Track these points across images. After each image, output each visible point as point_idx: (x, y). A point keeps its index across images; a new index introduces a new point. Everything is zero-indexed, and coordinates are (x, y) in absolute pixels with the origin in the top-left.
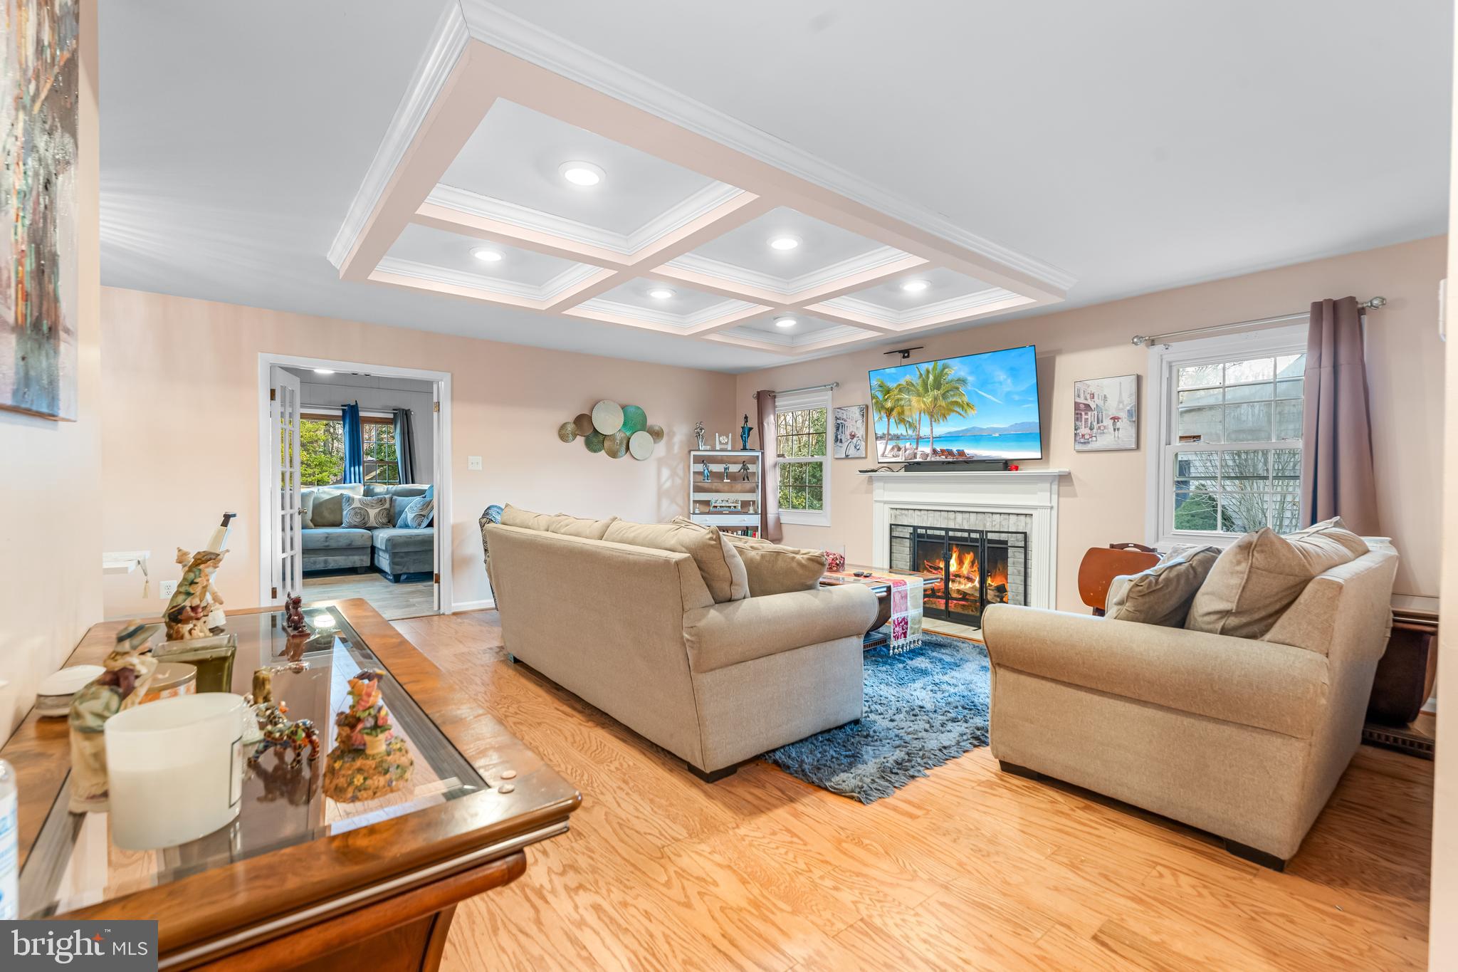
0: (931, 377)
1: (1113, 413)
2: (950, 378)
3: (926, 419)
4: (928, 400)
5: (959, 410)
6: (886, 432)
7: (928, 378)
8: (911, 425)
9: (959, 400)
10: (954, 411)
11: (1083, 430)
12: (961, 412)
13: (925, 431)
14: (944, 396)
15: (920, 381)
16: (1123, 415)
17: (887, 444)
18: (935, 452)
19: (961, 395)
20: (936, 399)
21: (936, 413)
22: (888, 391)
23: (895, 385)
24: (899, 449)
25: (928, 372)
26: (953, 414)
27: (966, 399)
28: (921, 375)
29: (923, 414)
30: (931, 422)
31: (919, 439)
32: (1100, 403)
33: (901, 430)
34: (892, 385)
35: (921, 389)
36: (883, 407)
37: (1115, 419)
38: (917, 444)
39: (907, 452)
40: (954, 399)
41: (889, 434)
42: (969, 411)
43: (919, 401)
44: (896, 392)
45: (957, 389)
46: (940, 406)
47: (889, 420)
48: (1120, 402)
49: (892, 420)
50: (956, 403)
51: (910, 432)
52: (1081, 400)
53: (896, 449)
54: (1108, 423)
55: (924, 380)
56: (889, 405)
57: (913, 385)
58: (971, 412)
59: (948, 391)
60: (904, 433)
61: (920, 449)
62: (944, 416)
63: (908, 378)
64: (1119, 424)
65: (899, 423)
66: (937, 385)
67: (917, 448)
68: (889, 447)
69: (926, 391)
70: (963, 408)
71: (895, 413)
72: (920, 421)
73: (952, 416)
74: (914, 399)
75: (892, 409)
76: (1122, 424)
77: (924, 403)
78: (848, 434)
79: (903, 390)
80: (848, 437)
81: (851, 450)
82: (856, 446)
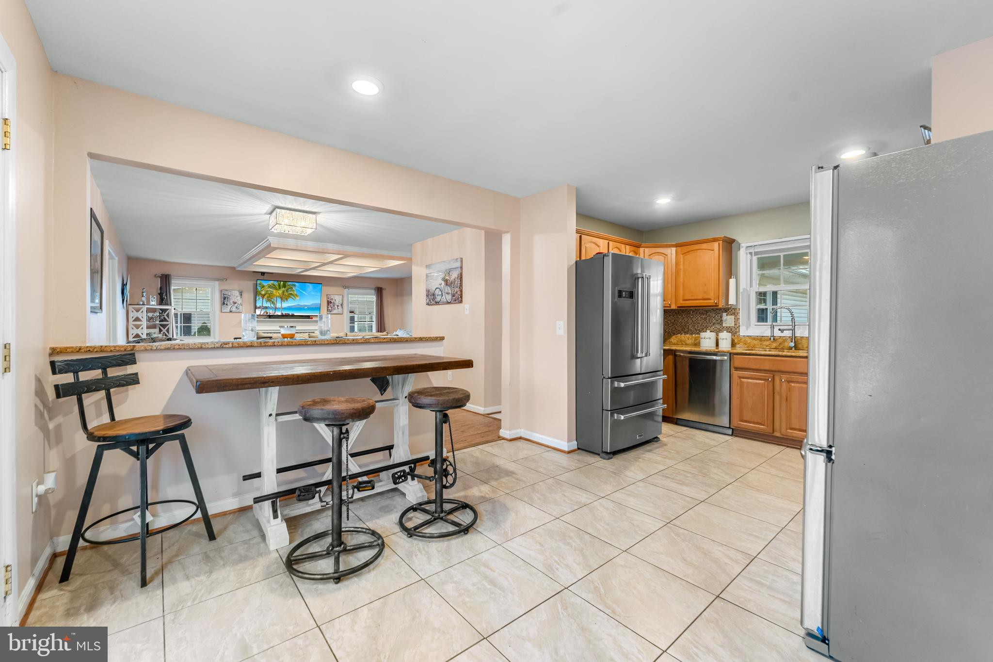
1: (338, 304)
3: (279, 300)
4: (280, 292)
5: (293, 297)
6: (261, 305)
8: (273, 302)
10: (291, 297)
11: (330, 308)
13: (278, 305)
14: (287, 291)
15: (277, 285)
16: (340, 305)
19: (294, 291)
20: (284, 292)
21: (283, 298)
22: (264, 287)
26: (290, 299)
27: (295, 293)
29: (278, 298)
30: (281, 301)
31: (276, 308)
32: (334, 301)
33: (268, 305)
34: (266, 285)
36: (260, 293)
37: (338, 306)
40: (291, 292)
41: (262, 306)
42: (296, 297)
43: (276, 292)
44: (267, 287)
45: (292, 288)
46: (285, 295)
48: (339, 301)
49: (264, 300)
50: (292, 294)
51: (272, 306)
52: (329, 300)
54: (336, 307)
56: (263, 293)
57: (275, 286)
58: (298, 298)
59: (288, 289)
60: (270, 306)
61: (276, 311)
62: (287, 299)
71: (266, 297)
72: (277, 301)
73: (290, 300)
74: (274, 291)
75: (265, 295)
76: (340, 307)
77: (279, 293)
78: (231, 301)
79: (270, 287)
80: (232, 303)
81: (234, 309)
82: (236, 308)
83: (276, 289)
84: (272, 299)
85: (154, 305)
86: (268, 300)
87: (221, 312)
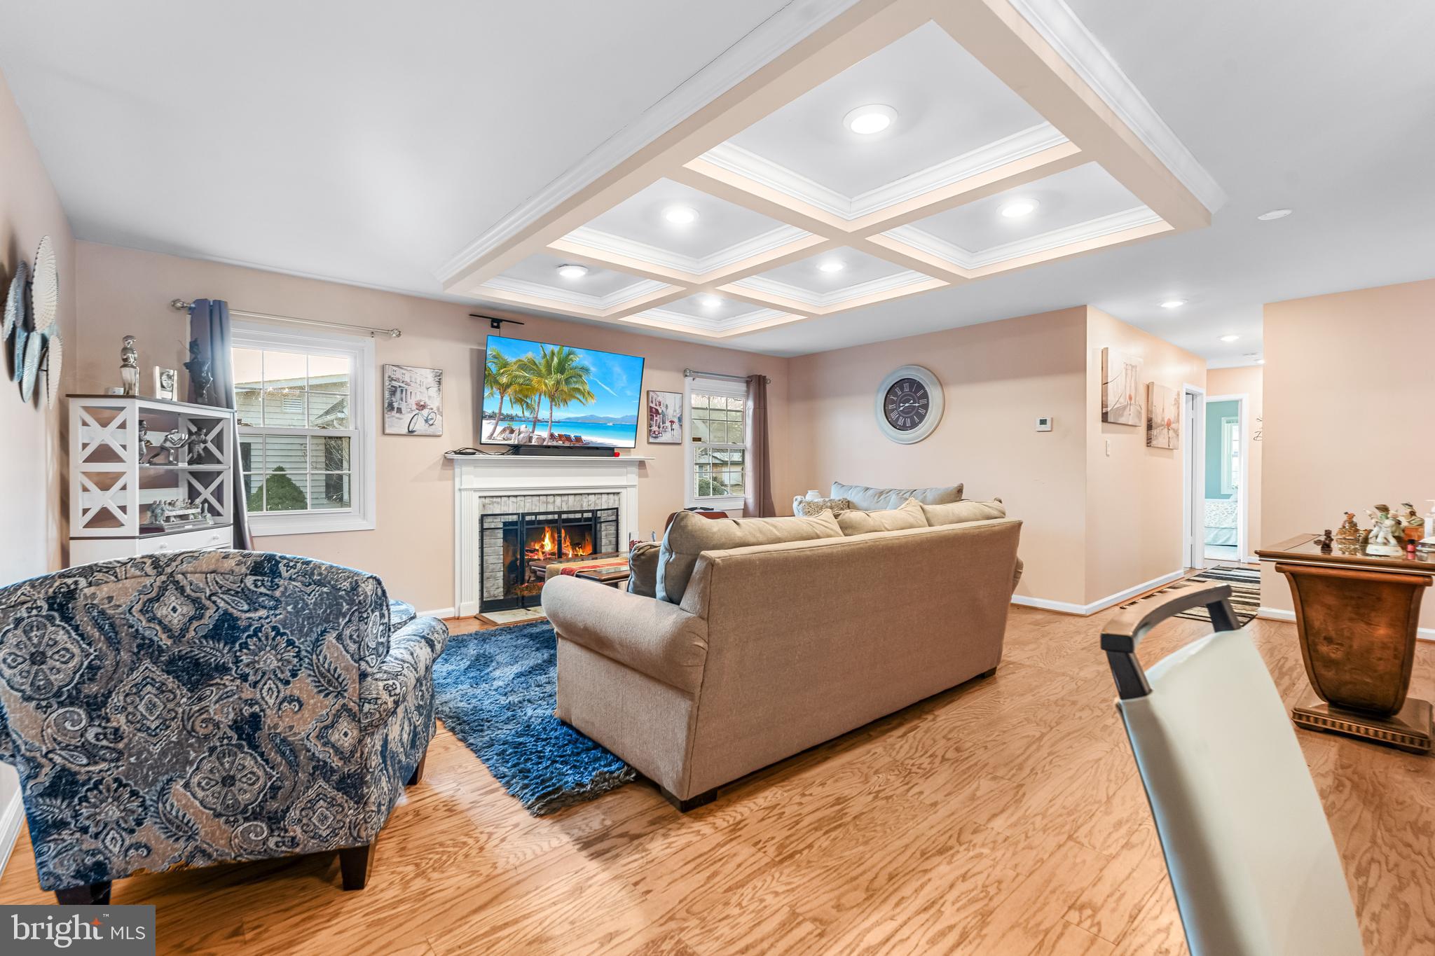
0: (556, 360)
1: (671, 418)
2: (574, 364)
3: (545, 401)
4: (550, 382)
5: (580, 397)
6: (497, 411)
7: (552, 360)
8: (528, 406)
9: (581, 388)
10: (575, 397)
11: (655, 428)
12: (583, 400)
13: (544, 414)
14: (567, 381)
15: (543, 362)
16: (676, 420)
17: (497, 424)
18: (552, 436)
19: (583, 383)
20: (558, 382)
21: (556, 397)
22: (505, 365)
23: (514, 360)
24: (512, 431)
25: (553, 354)
26: (574, 401)
27: (587, 387)
28: (545, 355)
29: (543, 397)
30: (551, 405)
31: (536, 422)
32: (664, 409)
33: (517, 411)
34: (511, 359)
35: (543, 370)
36: (497, 382)
37: (672, 422)
38: (534, 427)
39: (522, 435)
40: (577, 386)
41: (500, 413)
42: (589, 399)
43: (539, 382)
44: (515, 367)
45: (581, 376)
46: (562, 390)
47: (502, 398)
48: (675, 411)
49: (506, 398)
50: (578, 390)
51: (527, 414)
52: (653, 405)
53: (508, 432)
54: (668, 424)
55: (547, 362)
56: (504, 380)
57: (535, 364)
58: (592, 401)
59: (571, 377)
60: (520, 414)
61: (536, 433)
62: (565, 401)
63: (530, 355)
64: (674, 426)
65: (515, 403)
66: (561, 369)
67: (533, 432)
68: (499, 429)
69: (549, 373)
70: (584, 396)
71: (510, 391)
72: (539, 403)
73: (573, 403)
74: (535, 379)
75: (508, 386)
76: (676, 426)
77: (546, 385)
78: (412, 401)
79: (523, 367)
80: (414, 407)
81: (420, 426)
82: (426, 421)
83: (540, 375)
84: (526, 397)
85: (170, 402)
86: (520, 400)
87: (384, 433)
